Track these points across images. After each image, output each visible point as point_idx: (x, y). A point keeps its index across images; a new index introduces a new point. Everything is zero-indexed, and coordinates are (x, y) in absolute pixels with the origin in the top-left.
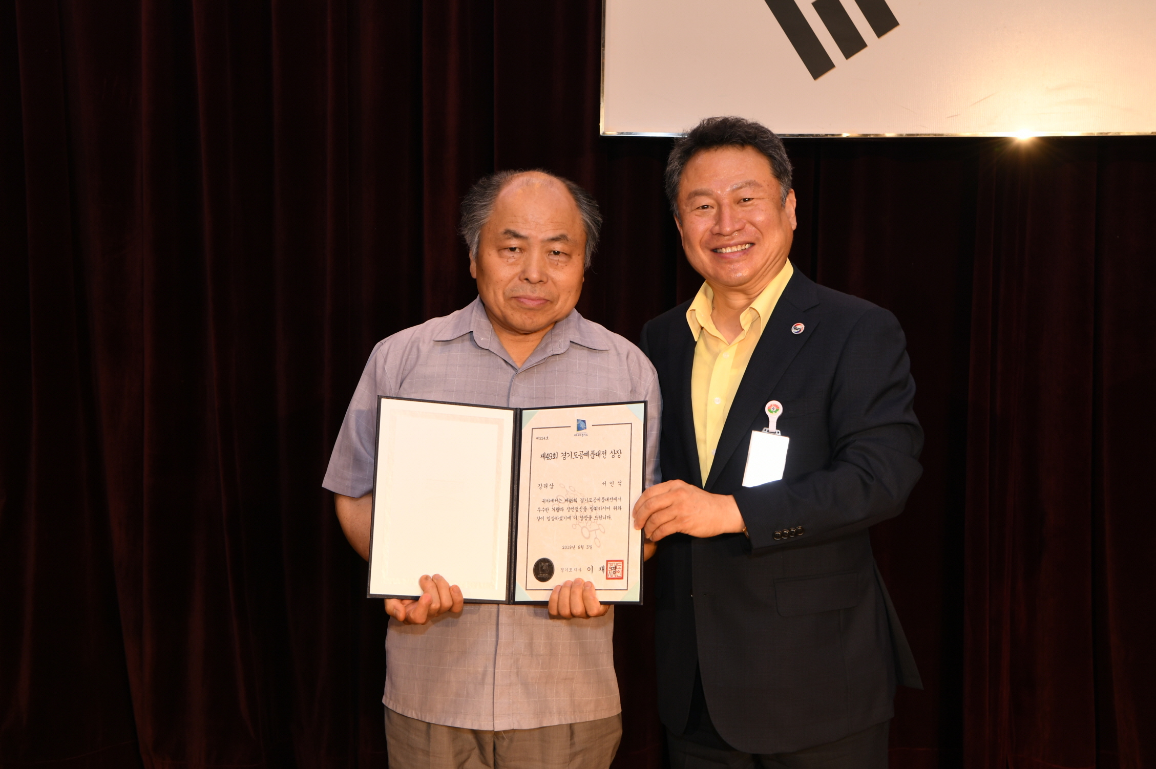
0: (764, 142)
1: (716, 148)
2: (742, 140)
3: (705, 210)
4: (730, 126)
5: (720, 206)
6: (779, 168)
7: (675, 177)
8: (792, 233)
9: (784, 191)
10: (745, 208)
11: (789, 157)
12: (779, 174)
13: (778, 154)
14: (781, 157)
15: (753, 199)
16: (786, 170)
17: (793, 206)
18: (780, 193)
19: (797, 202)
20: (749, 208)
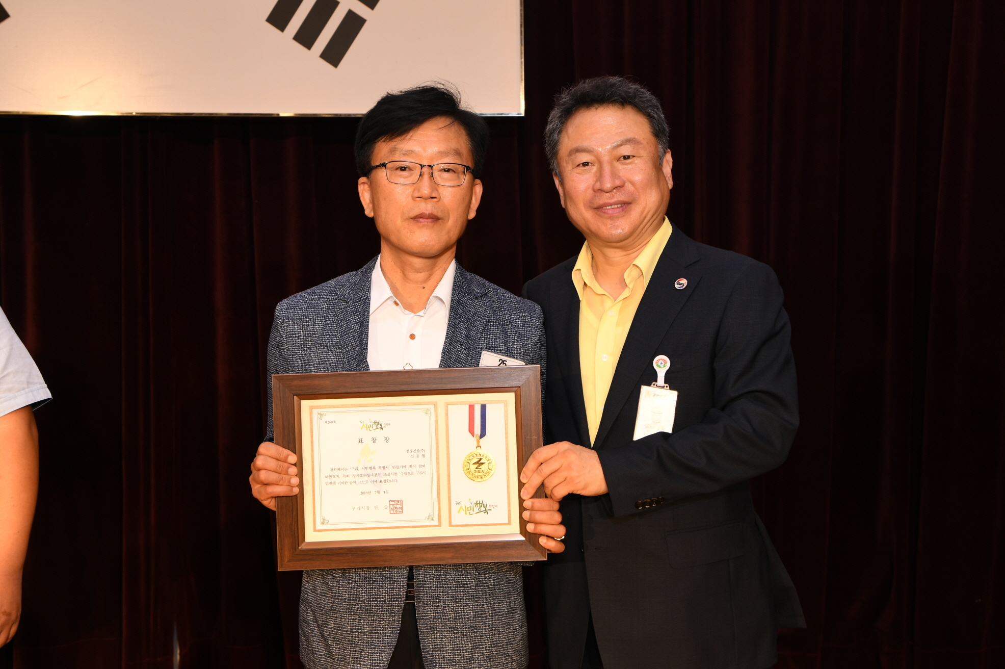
0: (643, 102)
1: (597, 107)
2: (623, 99)
3: (586, 168)
4: (610, 85)
5: (600, 163)
6: (658, 126)
7: (556, 136)
8: (669, 192)
9: (662, 150)
10: (625, 166)
11: (665, 117)
12: (657, 133)
13: (656, 113)
14: (659, 116)
15: (634, 156)
16: (664, 129)
17: (670, 166)
18: (658, 152)
19: (673, 163)
20: (630, 167)
